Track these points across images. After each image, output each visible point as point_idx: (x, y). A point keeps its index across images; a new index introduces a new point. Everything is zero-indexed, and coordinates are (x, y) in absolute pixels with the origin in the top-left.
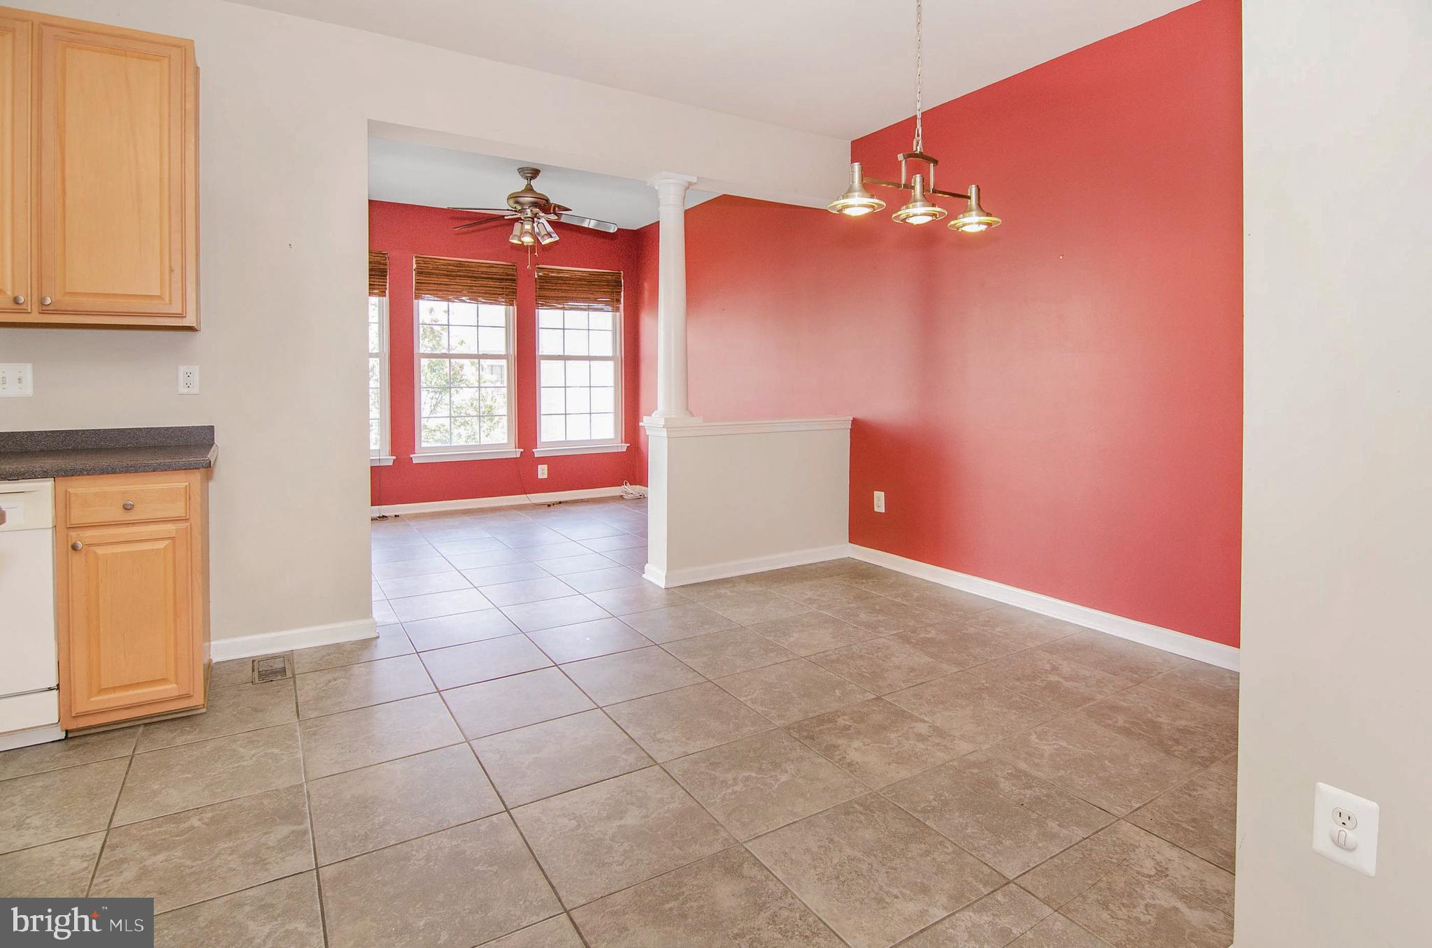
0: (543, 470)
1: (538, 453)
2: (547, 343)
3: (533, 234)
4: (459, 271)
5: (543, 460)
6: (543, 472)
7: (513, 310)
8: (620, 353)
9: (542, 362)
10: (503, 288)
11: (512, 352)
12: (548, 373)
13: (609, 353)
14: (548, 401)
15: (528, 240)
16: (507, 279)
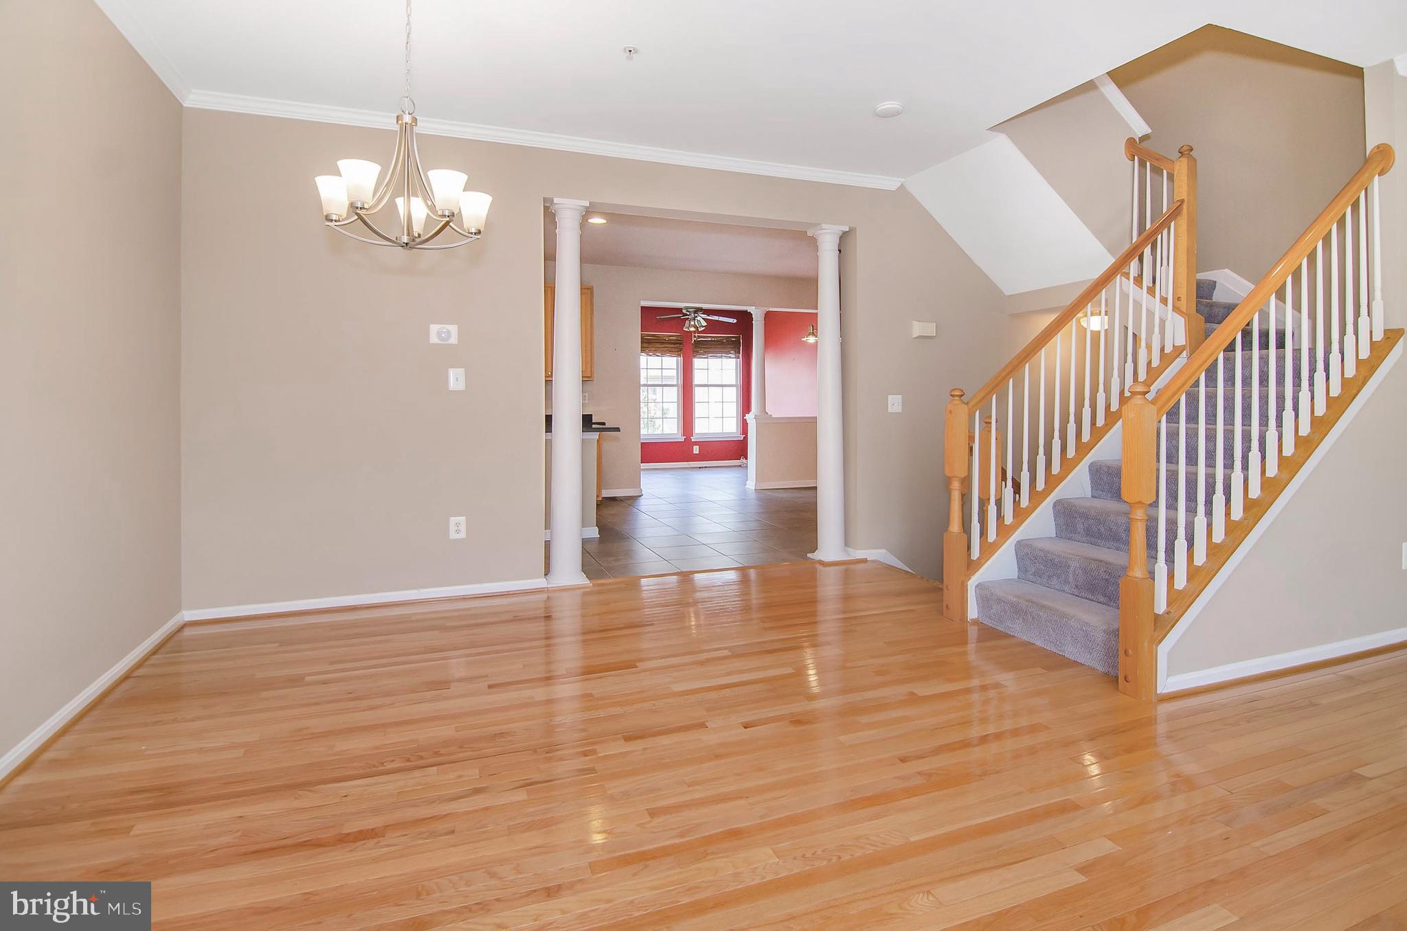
0: (697, 448)
1: (693, 439)
2: (698, 377)
3: (695, 326)
5: (696, 443)
6: (696, 450)
7: (681, 359)
8: (740, 382)
9: (696, 388)
10: (676, 349)
11: (680, 383)
12: (699, 394)
13: (734, 383)
14: (699, 410)
15: (692, 329)
16: (678, 343)
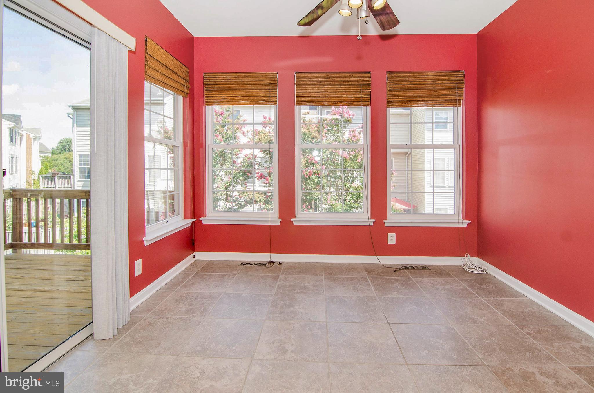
0: (392, 237)
1: (388, 223)
2: (396, 134)
4: (326, 81)
5: (392, 229)
6: (392, 239)
8: (462, 141)
9: (391, 150)
10: (360, 92)
16: (363, 85)
